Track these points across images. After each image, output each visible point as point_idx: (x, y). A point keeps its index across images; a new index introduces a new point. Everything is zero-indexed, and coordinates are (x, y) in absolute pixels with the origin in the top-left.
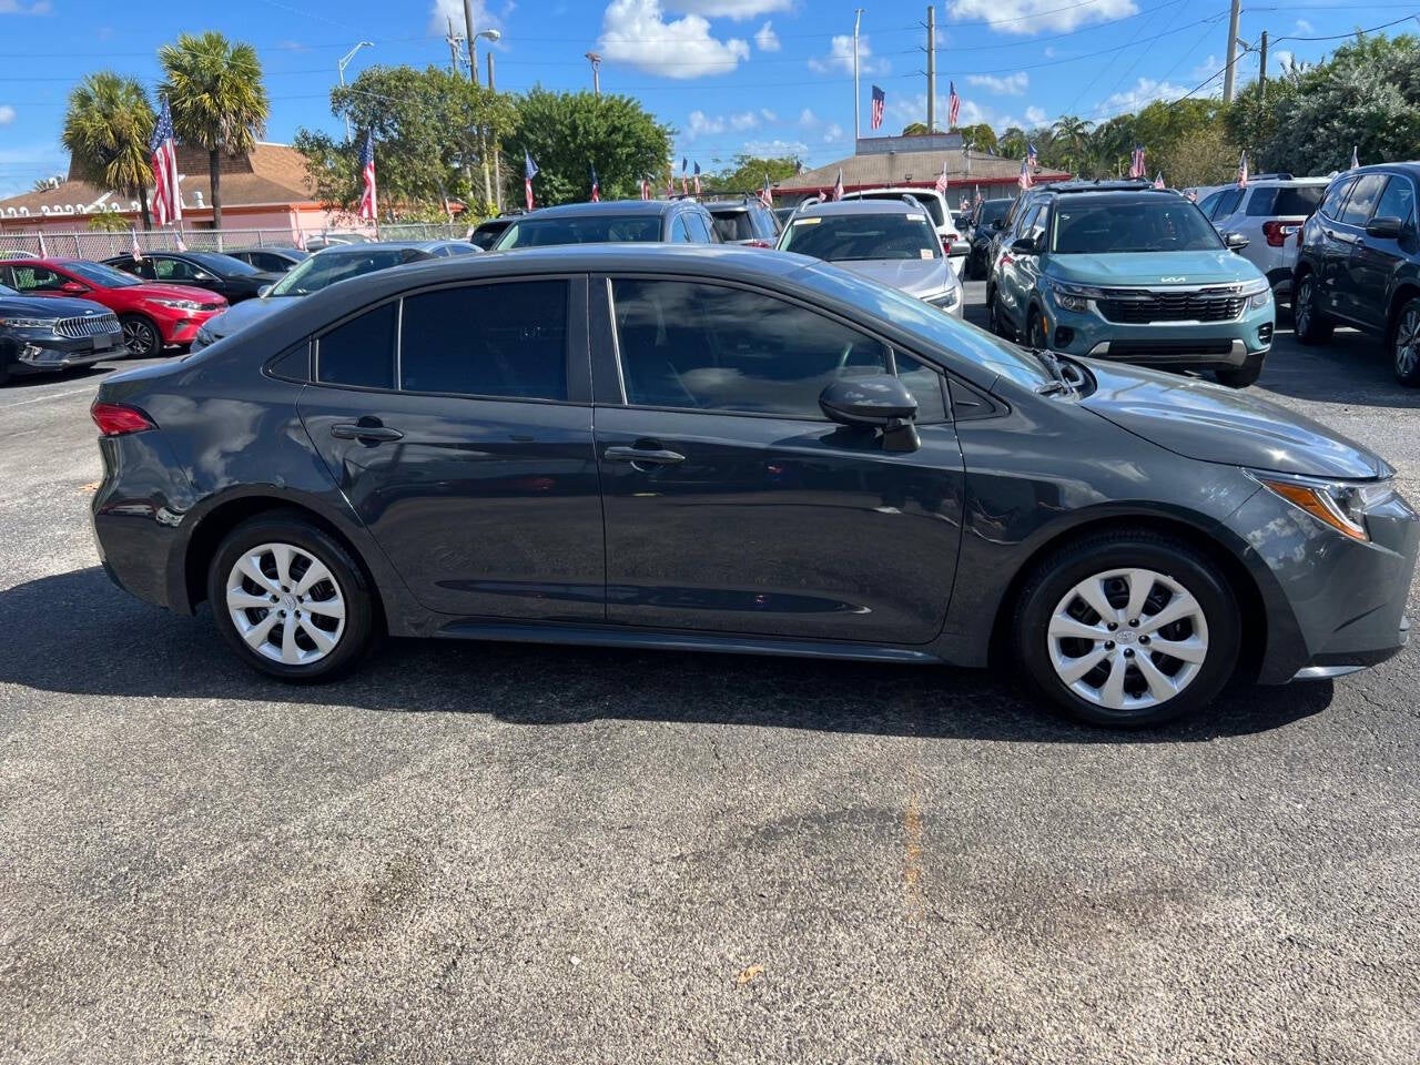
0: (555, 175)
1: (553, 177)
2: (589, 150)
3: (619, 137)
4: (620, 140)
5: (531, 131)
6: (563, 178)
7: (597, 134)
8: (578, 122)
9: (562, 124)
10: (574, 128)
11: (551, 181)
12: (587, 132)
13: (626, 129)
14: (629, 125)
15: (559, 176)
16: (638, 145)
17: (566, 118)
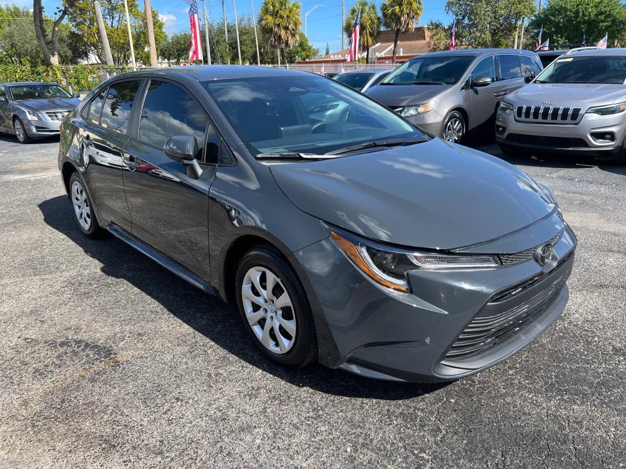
0: (561, 38)
1: (560, 39)
2: (583, 24)
3: (602, 17)
4: (603, 18)
5: (553, 16)
6: (566, 39)
7: (590, 16)
8: (580, 10)
9: (571, 11)
10: (577, 12)
11: (558, 41)
12: (584, 15)
13: (608, 13)
14: (609, 11)
15: (564, 39)
16: (614, 21)
17: (573, 8)
